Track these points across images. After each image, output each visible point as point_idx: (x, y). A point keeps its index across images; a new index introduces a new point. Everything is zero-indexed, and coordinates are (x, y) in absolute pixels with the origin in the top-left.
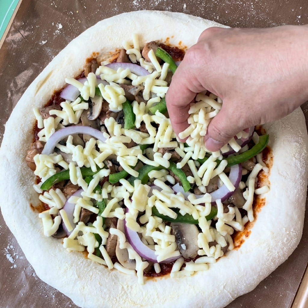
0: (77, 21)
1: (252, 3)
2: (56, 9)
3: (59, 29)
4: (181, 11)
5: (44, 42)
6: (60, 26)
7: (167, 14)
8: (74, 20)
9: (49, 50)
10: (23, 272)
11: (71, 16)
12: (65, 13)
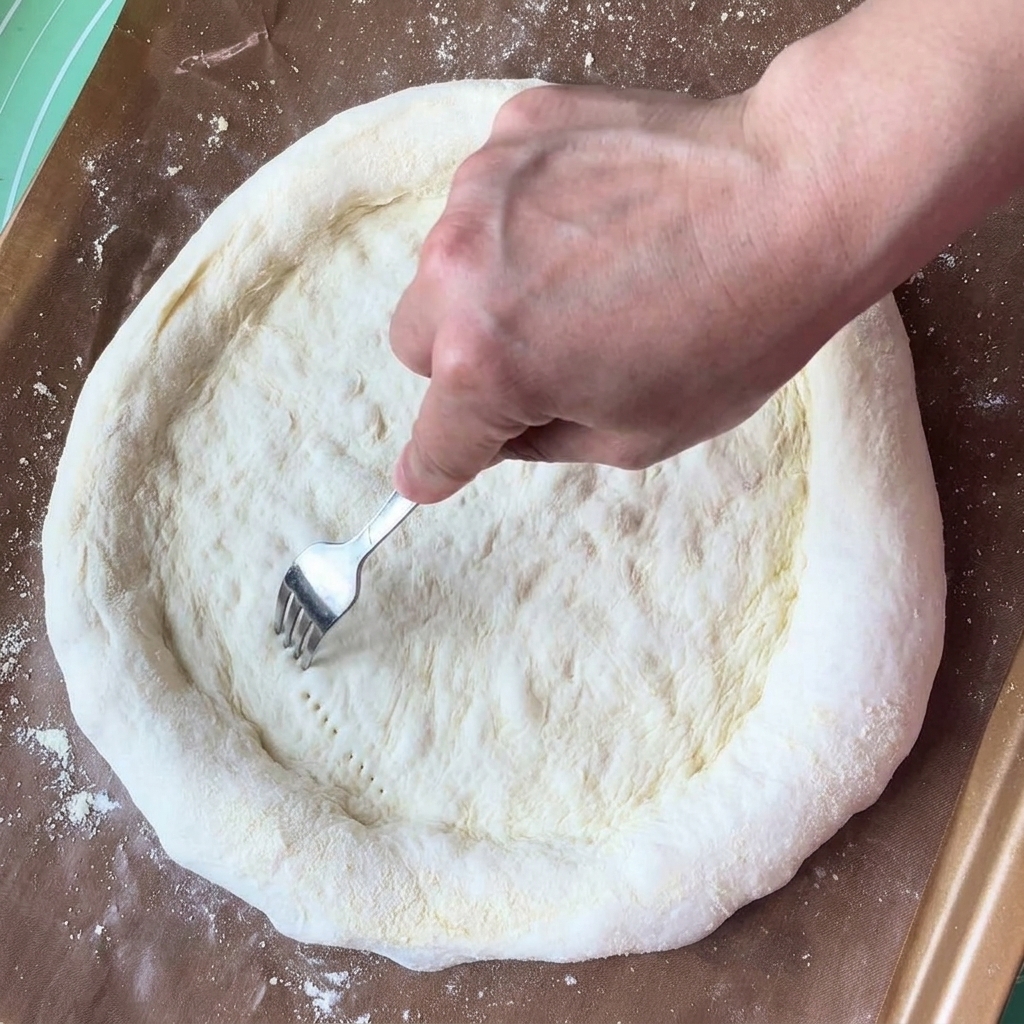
0: (272, 109)
2: (208, 73)
3: (218, 132)
5: (172, 171)
6: (222, 124)
8: (264, 106)
9: (187, 194)
10: (120, 846)
11: (255, 95)
12: (235, 86)
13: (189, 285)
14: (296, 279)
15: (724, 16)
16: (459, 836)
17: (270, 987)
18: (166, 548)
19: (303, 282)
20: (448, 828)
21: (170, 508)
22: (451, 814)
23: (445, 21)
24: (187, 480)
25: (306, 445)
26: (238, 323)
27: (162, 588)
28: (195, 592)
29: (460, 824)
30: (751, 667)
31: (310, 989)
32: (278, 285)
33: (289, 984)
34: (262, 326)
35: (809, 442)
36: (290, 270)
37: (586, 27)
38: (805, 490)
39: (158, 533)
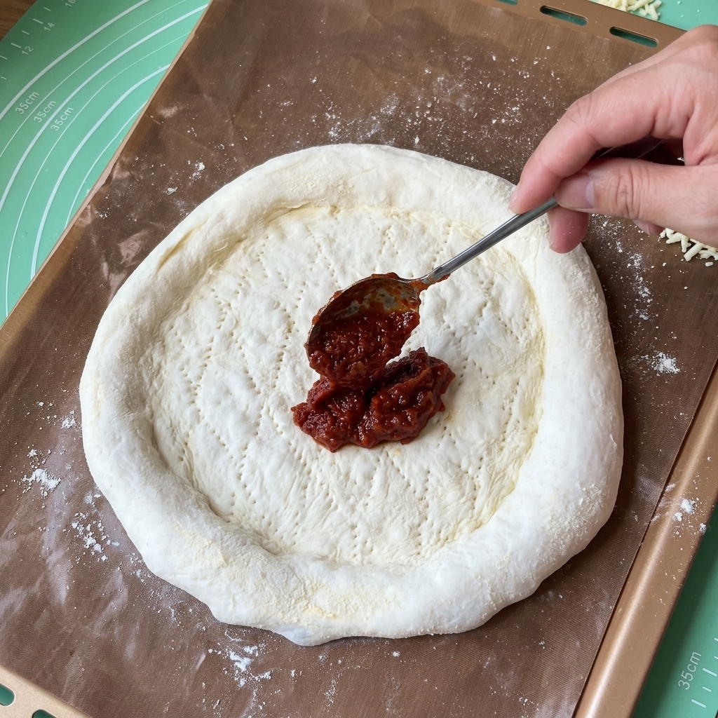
0: (231, 159)
1: (529, 140)
2: (195, 140)
3: (199, 170)
4: (410, 146)
5: (171, 190)
6: (202, 166)
7: (387, 151)
8: (227, 157)
9: (179, 203)
10: (119, 568)
11: (222, 151)
12: (211, 147)
13: (178, 245)
14: (242, 245)
15: (494, 121)
16: (330, 562)
17: (208, 655)
18: (156, 392)
19: (245, 249)
20: (323, 558)
21: (160, 367)
22: (325, 551)
23: (334, 117)
24: (170, 354)
25: (244, 335)
26: (205, 269)
27: (152, 416)
28: (173, 418)
29: (331, 556)
30: (510, 471)
31: (233, 657)
32: (231, 249)
33: (220, 653)
34: (221, 271)
35: (544, 343)
36: (240, 241)
37: (416, 123)
38: (542, 373)
39: (151, 383)
